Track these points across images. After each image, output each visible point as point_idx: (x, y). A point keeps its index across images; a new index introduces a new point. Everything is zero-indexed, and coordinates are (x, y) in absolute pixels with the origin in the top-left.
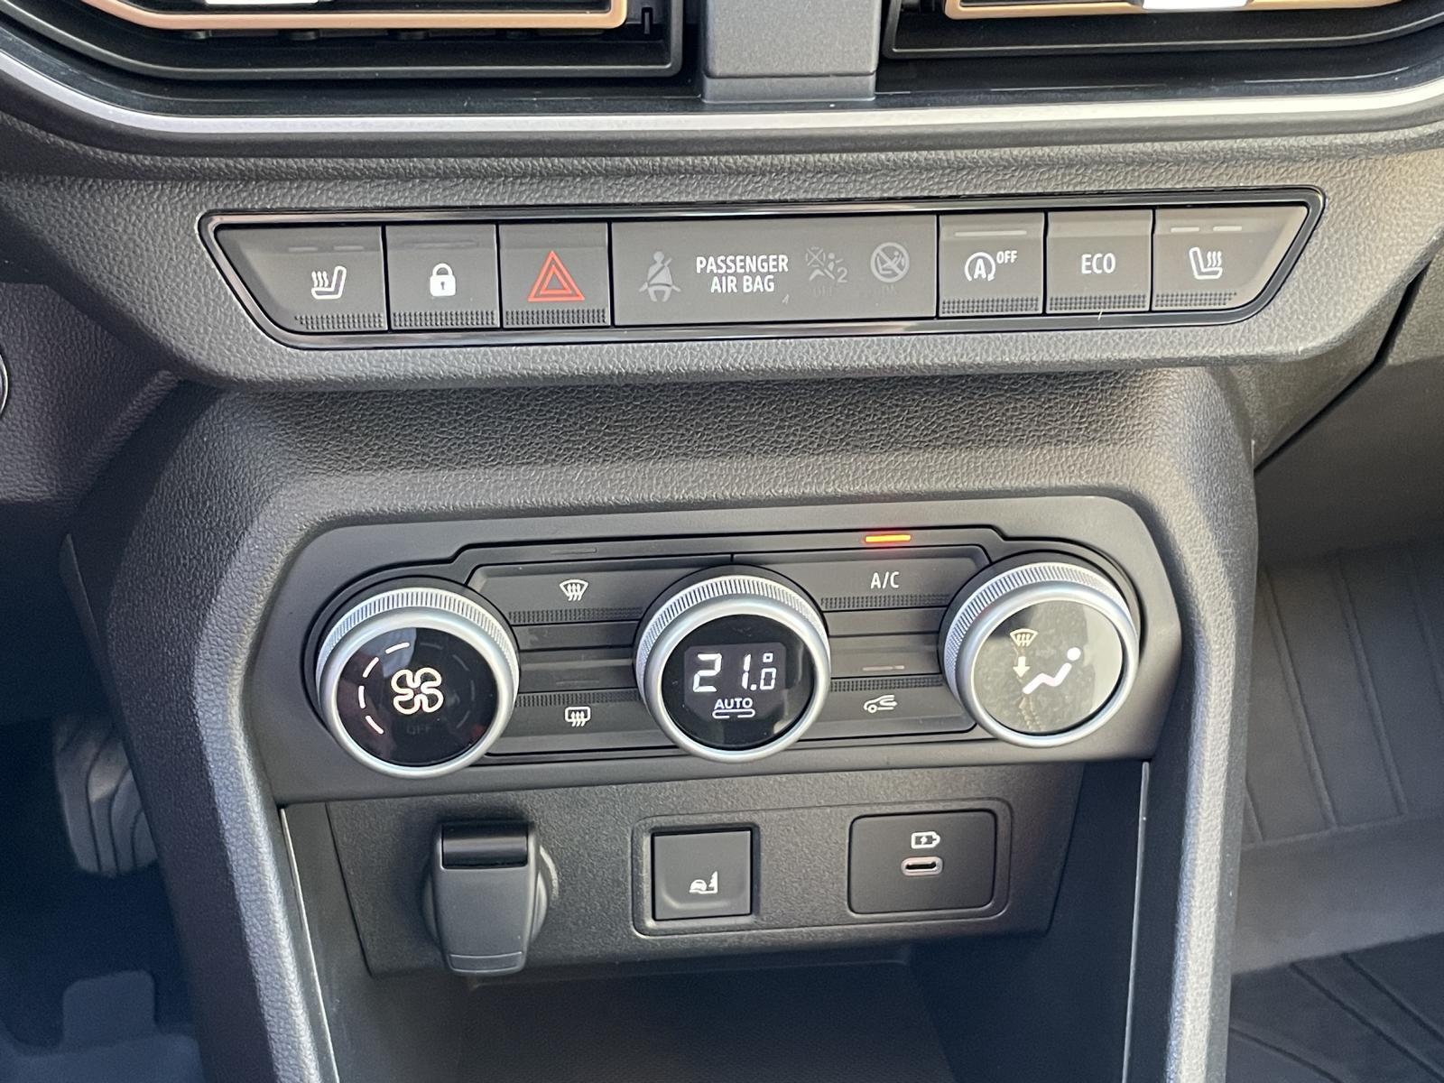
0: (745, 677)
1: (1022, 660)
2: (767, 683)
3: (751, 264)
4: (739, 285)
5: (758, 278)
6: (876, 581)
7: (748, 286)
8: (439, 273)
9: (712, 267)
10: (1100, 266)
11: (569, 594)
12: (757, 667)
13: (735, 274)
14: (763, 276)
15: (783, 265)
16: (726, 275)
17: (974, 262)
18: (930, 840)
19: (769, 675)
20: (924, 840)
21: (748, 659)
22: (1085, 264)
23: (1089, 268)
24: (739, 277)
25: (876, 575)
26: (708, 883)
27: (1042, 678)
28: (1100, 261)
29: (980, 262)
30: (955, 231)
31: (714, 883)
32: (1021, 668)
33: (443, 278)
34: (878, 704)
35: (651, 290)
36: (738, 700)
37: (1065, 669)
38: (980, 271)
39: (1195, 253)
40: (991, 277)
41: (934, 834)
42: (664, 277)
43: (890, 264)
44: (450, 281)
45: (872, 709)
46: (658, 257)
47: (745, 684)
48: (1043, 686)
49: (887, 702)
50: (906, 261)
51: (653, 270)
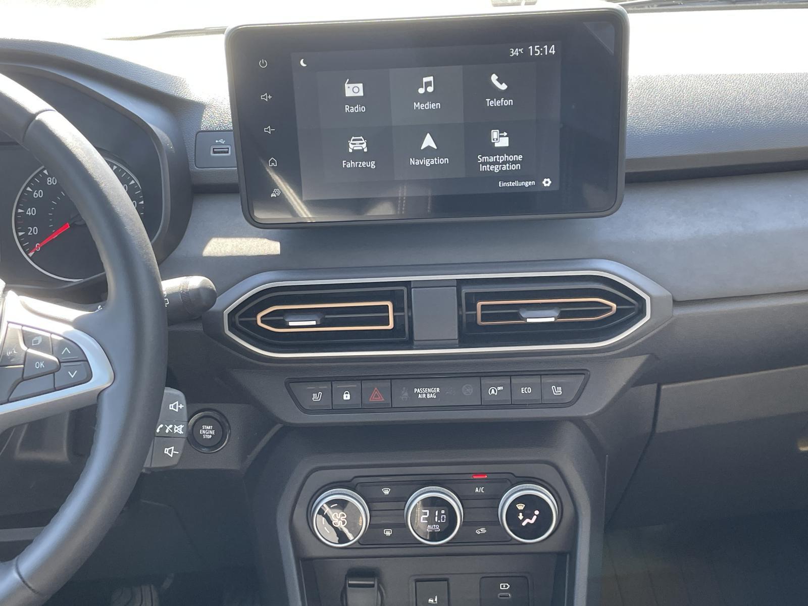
0: (436, 518)
1: (521, 514)
2: (443, 520)
3: (429, 390)
4: (426, 396)
5: (431, 394)
6: (477, 490)
7: (428, 396)
8: (346, 393)
9: (419, 391)
10: (527, 391)
11: (385, 493)
12: (440, 514)
13: (425, 393)
14: (433, 393)
15: (438, 390)
16: (423, 393)
17: (491, 389)
18: (506, 586)
19: (443, 517)
20: (504, 586)
21: (437, 512)
22: (522, 390)
23: (524, 391)
24: (426, 394)
25: (477, 488)
26: (434, 600)
27: (527, 520)
28: (527, 390)
29: (493, 390)
30: (485, 381)
31: (436, 600)
32: (521, 517)
33: (347, 395)
34: (480, 531)
35: (403, 397)
36: (434, 525)
37: (535, 518)
38: (493, 392)
39: (554, 388)
40: (496, 394)
41: (507, 584)
42: (406, 394)
43: (468, 390)
44: (349, 395)
45: (479, 533)
46: (404, 388)
47: (436, 520)
48: (528, 523)
49: (483, 530)
50: (472, 390)
51: (403, 392)
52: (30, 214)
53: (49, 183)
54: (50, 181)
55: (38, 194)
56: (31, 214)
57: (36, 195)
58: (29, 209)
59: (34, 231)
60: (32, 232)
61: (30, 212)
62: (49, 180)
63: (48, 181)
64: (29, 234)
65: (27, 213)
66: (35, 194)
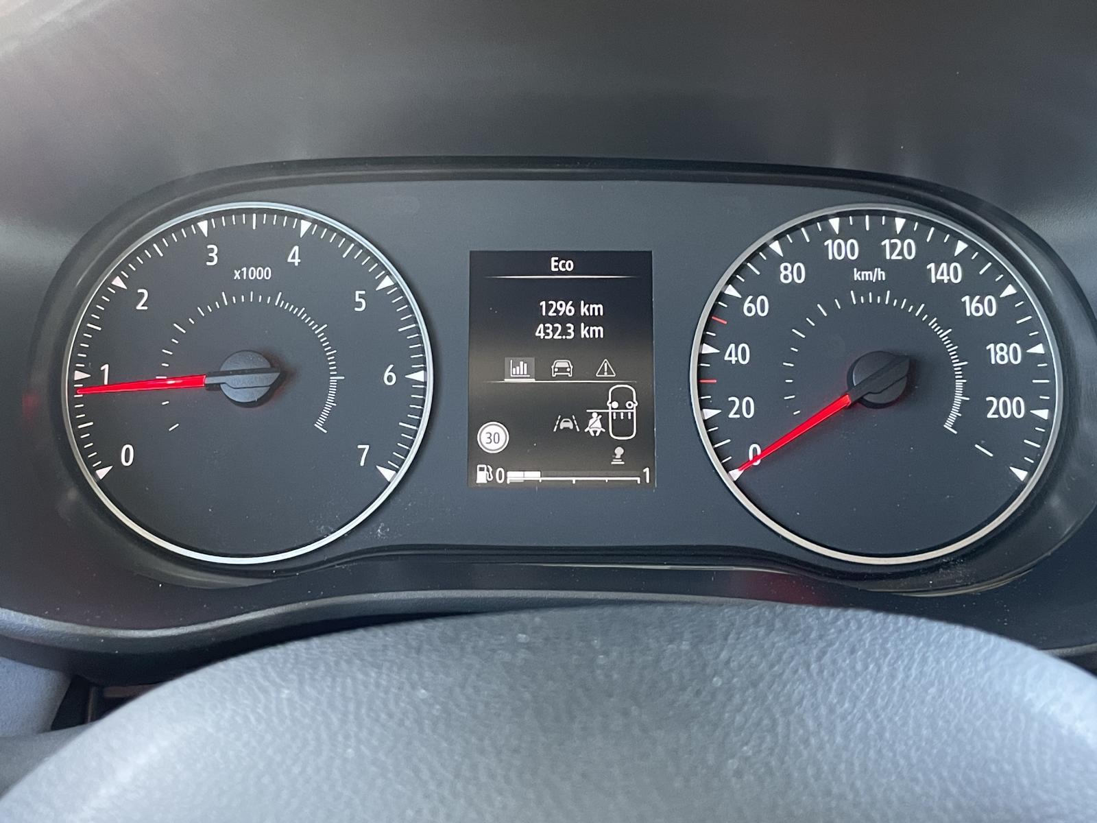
52: (733, 359)
53: (786, 277)
54: (788, 272)
55: (757, 307)
56: (737, 361)
57: (750, 310)
58: (732, 346)
59: (744, 407)
60: (739, 411)
61: (737, 354)
62: (786, 268)
63: (784, 272)
64: (731, 415)
65: (726, 358)
66: (746, 305)
